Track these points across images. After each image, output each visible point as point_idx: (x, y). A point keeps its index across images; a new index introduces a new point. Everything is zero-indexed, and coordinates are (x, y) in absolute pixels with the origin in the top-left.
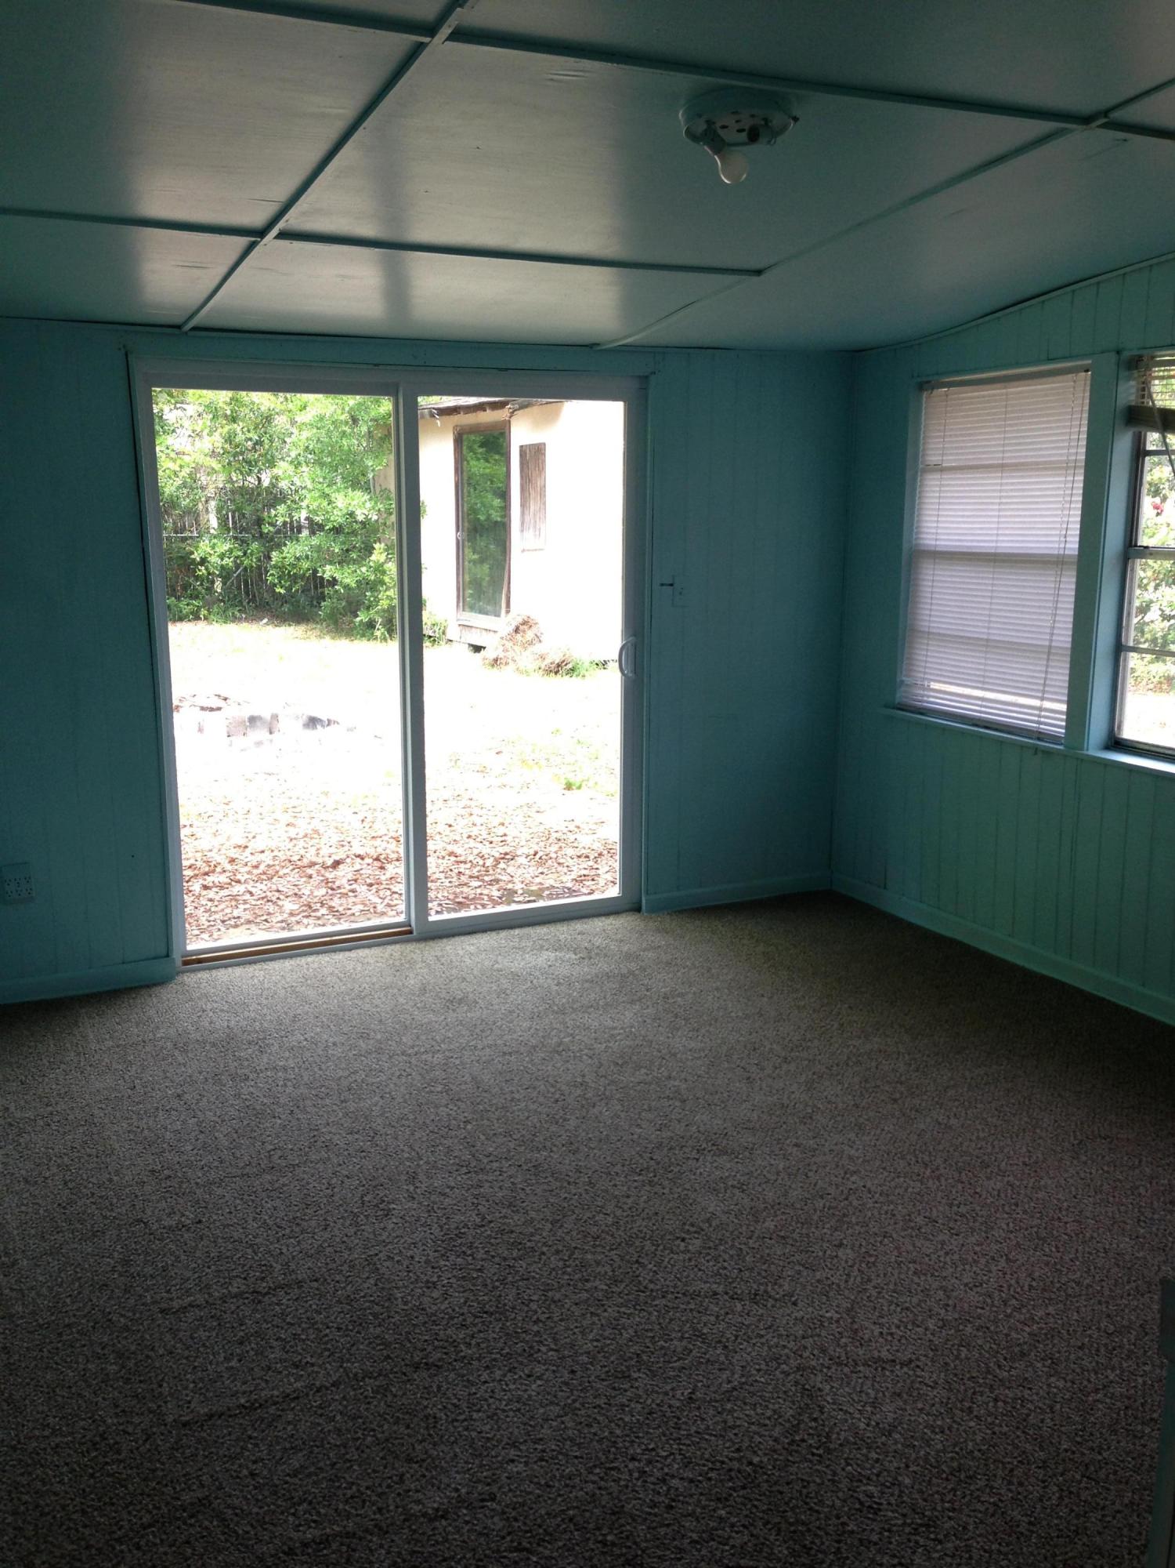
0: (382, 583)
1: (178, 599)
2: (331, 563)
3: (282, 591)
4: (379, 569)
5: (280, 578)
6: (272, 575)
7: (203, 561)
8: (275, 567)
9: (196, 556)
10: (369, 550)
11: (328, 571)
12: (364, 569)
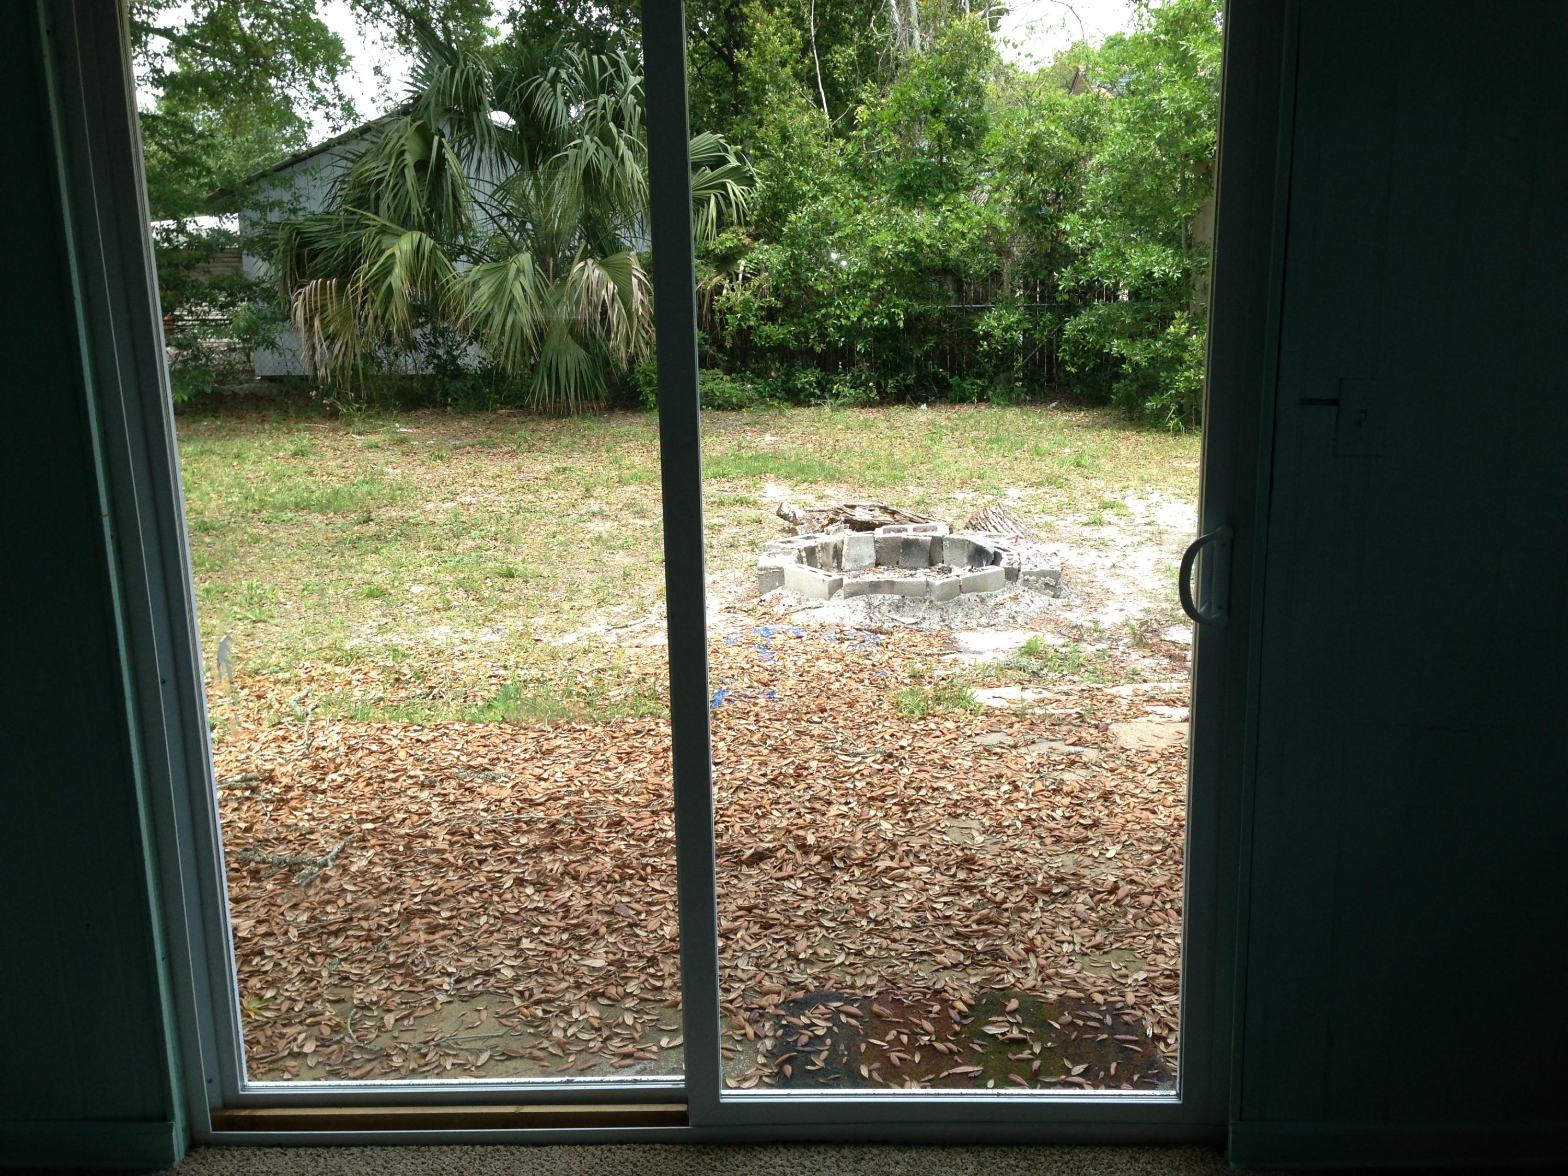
0: (1180, 361)
1: (963, 378)
2: (1120, 336)
3: (1073, 370)
4: (1180, 344)
5: (1073, 355)
6: (1064, 351)
7: (987, 336)
8: (1067, 341)
9: (980, 329)
10: (1166, 320)
11: (1116, 346)
12: (1159, 344)
